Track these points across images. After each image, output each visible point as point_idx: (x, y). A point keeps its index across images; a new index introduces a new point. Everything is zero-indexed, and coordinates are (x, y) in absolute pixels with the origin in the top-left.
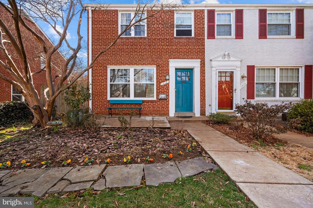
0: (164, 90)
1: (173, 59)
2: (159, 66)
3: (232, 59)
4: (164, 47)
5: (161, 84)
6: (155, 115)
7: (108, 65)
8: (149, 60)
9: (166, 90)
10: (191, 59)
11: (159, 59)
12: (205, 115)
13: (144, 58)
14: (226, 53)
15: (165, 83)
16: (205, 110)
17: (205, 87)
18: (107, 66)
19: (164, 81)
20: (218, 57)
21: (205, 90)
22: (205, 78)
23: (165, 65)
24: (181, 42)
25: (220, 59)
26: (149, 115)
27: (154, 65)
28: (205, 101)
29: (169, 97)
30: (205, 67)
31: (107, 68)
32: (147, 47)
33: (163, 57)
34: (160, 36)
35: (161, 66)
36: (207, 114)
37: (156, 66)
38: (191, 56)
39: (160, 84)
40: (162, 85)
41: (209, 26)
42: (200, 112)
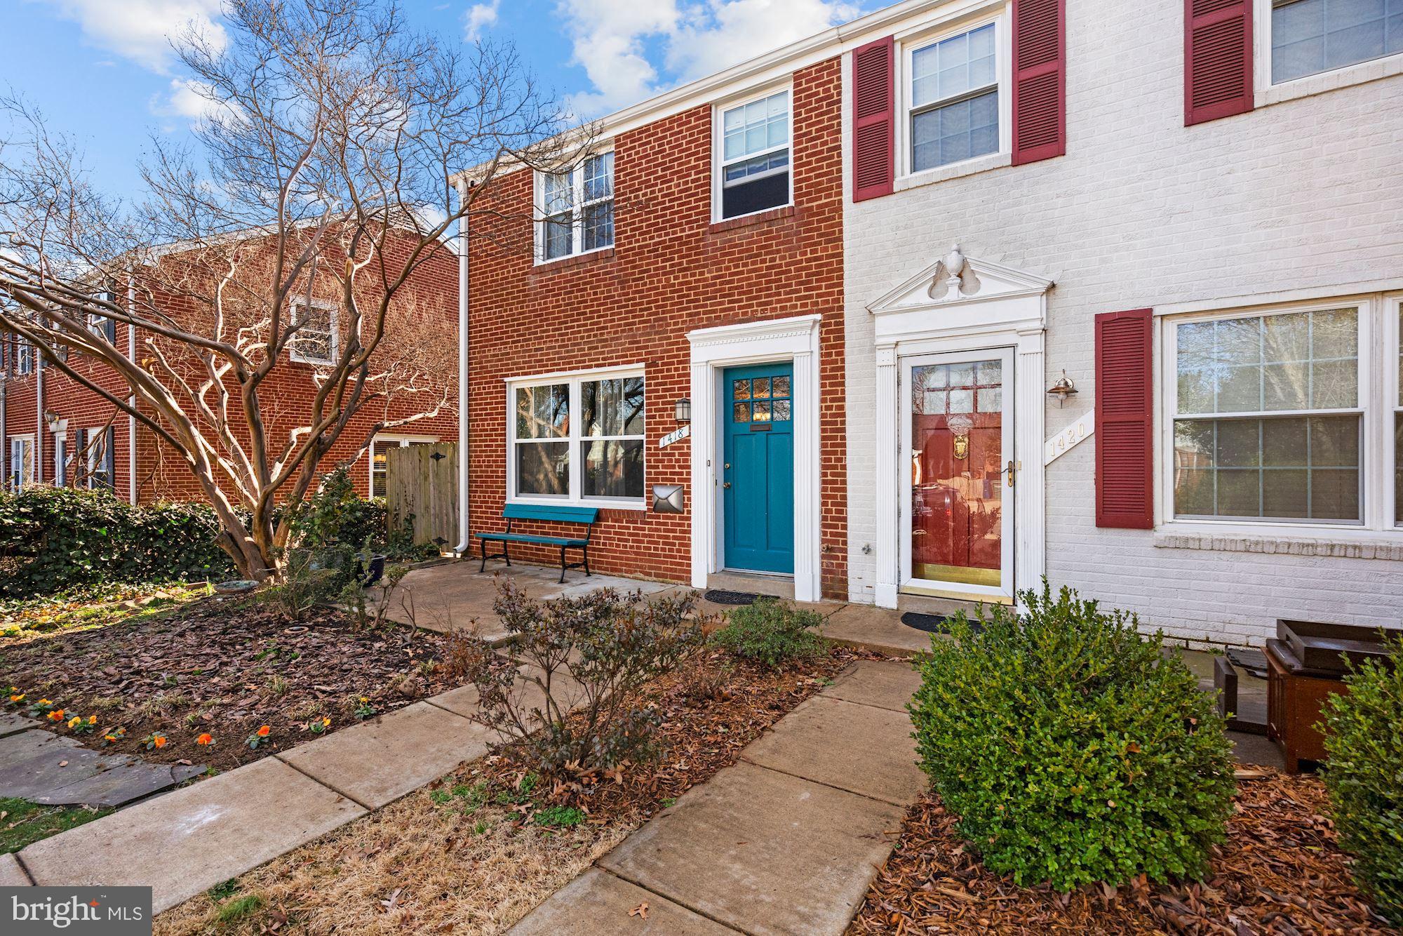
0: (674, 467)
1: (704, 327)
2: (654, 364)
3: (988, 287)
4: (672, 281)
5: (664, 442)
6: (642, 576)
7: (507, 376)
8: (621, 344)
9: (680, 467)
10: (778, 317)
11: (656, 333)
12: (846, 598)
13: (605, 337)
14: (952, 262)
15: (675, 436)
16: (845, 573)
17: (844, 453)
18: (506, 379)
19: (673, 429)
20: (907, 288)
21: (844, 467)
22: (842, 407)
23: (675, 356)
24: (736, 246)
25: (921, 297)
26: (621, 571)
27: (638, 361)
28: (845, 527)
29: (689, 499)
30: (847, 350)
31: (505, 387)
32: (616, 290)
33: (668, 325)
34: (658, 236)
35: (663, 364)
36: (856, 594)
37: (642, 365)
38: (778, 301)
39: (657, 442)
40: (665, 448)
41: (860, 136)
42: (823, 579)
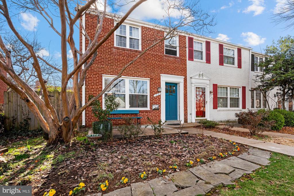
0: (157, 101)
1: (163, 74)
2: (152, 79)
3: (204, 78)
4: (156, 63)
5: (155, 95)
6: (149, 124)
8: (144, 73)
9: (158, 101)
10: (177, 75)
11: (153, 73)
12: (187, 122)
13: (139, 70)
14: (201, 73)
16: (187, 118)
17: (187, 99)
18: (103, 75)
19: (157, 93)
20: (196, 76)
21: (187, 101)
22: (187, 92)
23: (157, 78)
24: (169, 60)
25: (197, 77)
26: (144, 124)
27: (148, 78)
28: (187, 111)
29: (160, 107)
30: (187, 83)
31: (102, 77)
32: (142, 60)
33: (156, 72)
34: (153, 52)
35: (154, 79)
36: (189, 121)
37: (149, 79)
38: (177, 73)
39: (153, 96)
40: (155, 97)
41: (189, 50)
42: (184, 120)
